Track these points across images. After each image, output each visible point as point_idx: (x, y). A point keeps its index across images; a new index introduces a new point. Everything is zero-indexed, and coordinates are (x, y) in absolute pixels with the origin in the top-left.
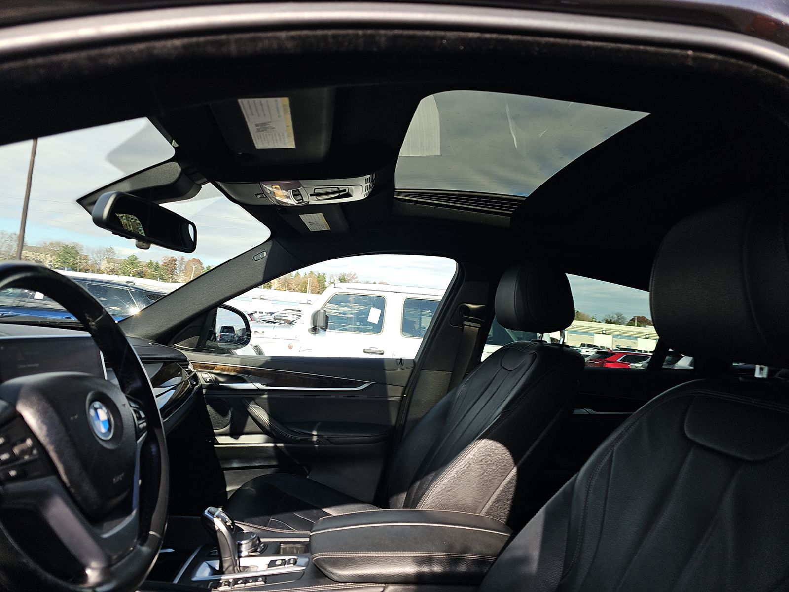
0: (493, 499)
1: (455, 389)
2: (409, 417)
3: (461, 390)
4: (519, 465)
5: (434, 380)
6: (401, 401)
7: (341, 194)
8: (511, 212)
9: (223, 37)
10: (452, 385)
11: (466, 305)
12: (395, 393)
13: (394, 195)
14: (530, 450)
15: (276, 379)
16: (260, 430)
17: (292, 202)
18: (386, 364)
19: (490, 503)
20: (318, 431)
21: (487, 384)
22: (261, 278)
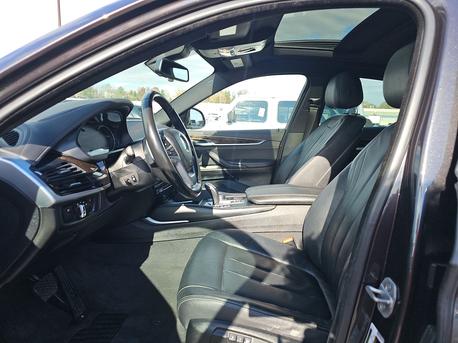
0: (320, 180)
1: (305, 140)
2: (283, 155)
3: (308, 140)
4: (332, 166)
5: (295, 137)
6: (279, 148)
7: (251, 49)
8: (333, 49)
9: (228, 13)
10: (304, 138)
11: (311, 99)
12: (276, 145)
13: (274, 45)
14: (338, 160)
15: (220, 141)
16: (215, 164)
17: (229, 55)
18: (271, 131)
19: (319, 182)
20: (241, 162)
21: (320, 136)
22: (211, 93)
